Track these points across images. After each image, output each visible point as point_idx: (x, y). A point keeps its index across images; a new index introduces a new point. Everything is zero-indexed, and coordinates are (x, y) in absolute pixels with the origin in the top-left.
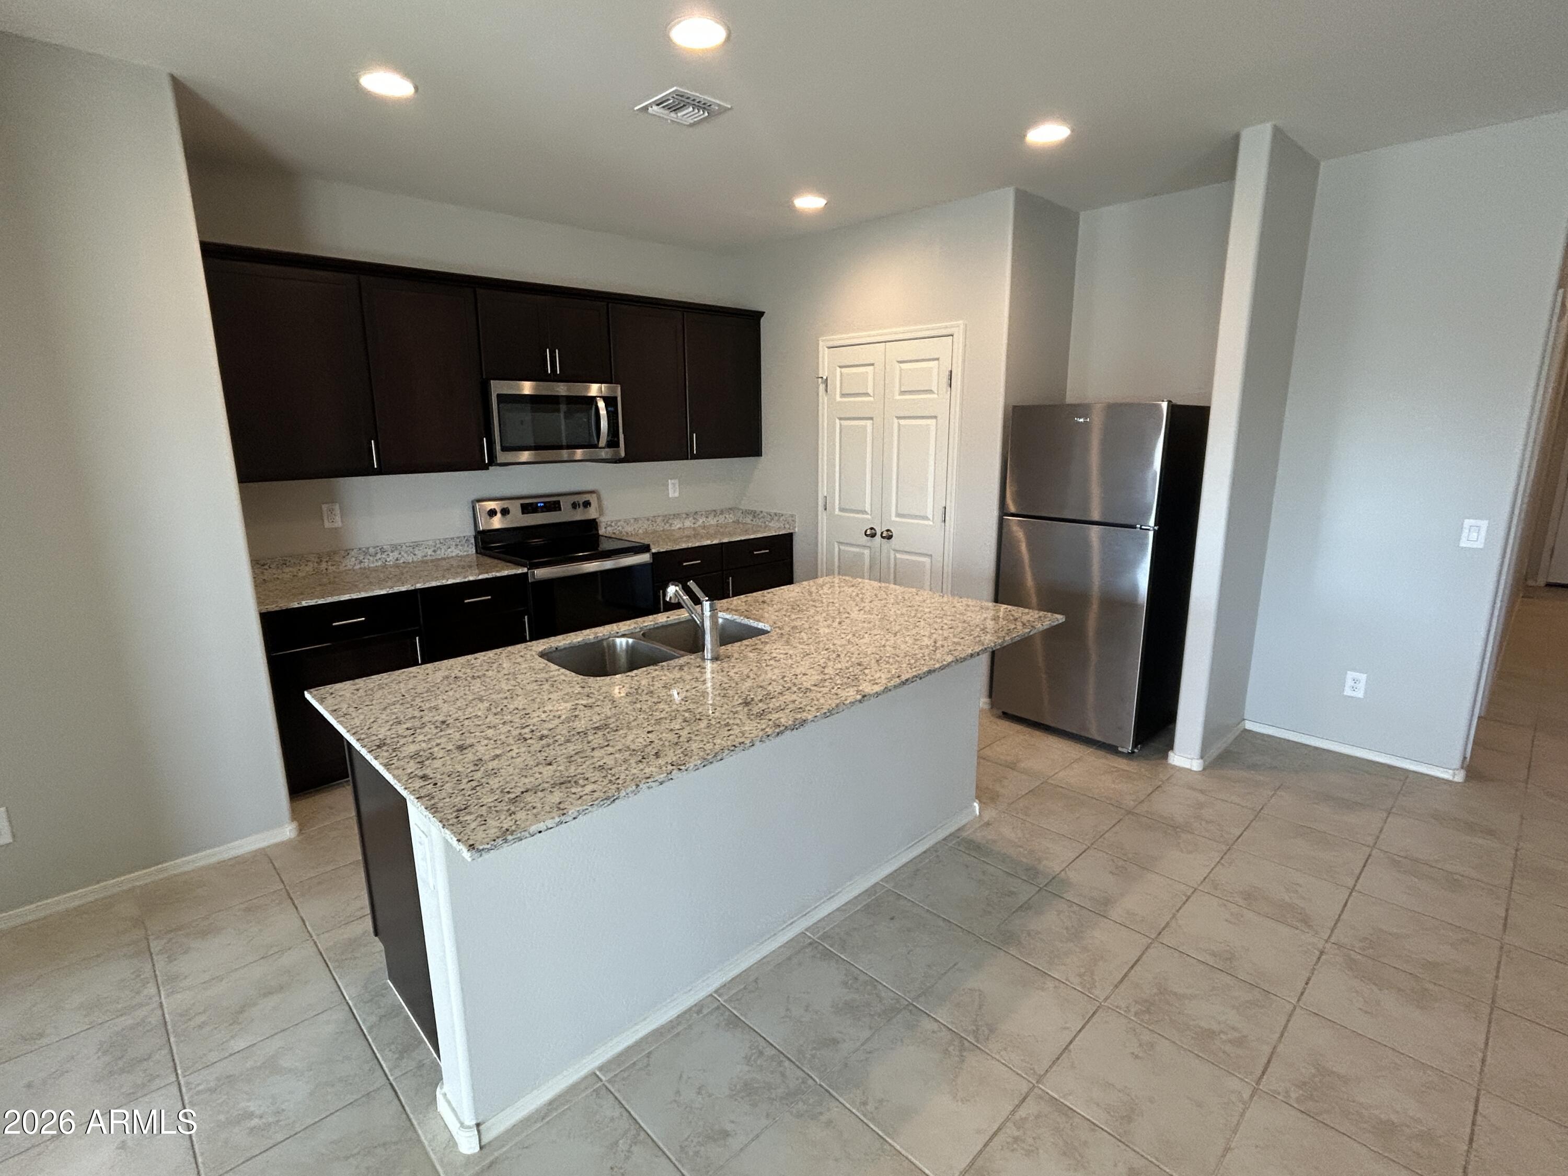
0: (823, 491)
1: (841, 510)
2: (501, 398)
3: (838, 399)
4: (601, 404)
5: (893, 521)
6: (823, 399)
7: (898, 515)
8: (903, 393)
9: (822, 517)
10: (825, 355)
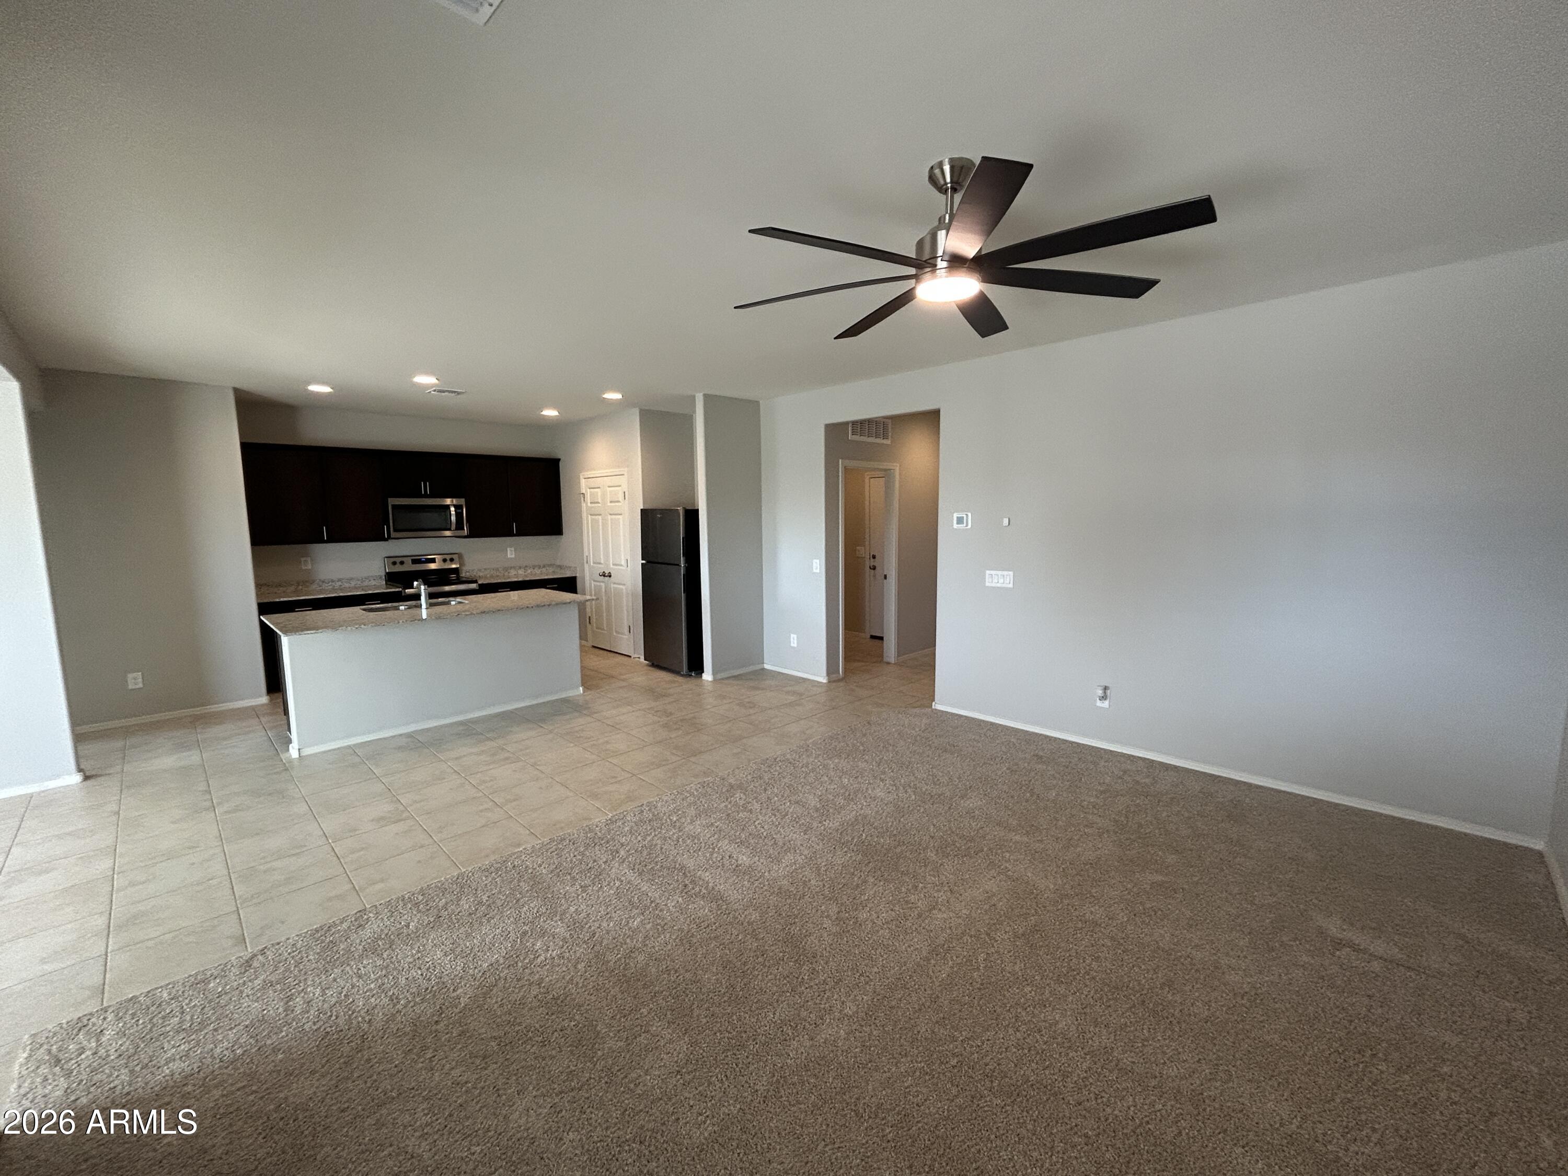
0: (586, 554)
1: (594, 563)
2: (394, 507)
3: (589, 504)
4: (452, 509)
5: (611, 568)
6: (584, 505)
7: (613, 565)
8: (611, 502)
9: (586, 566)
10: (583, 482)
